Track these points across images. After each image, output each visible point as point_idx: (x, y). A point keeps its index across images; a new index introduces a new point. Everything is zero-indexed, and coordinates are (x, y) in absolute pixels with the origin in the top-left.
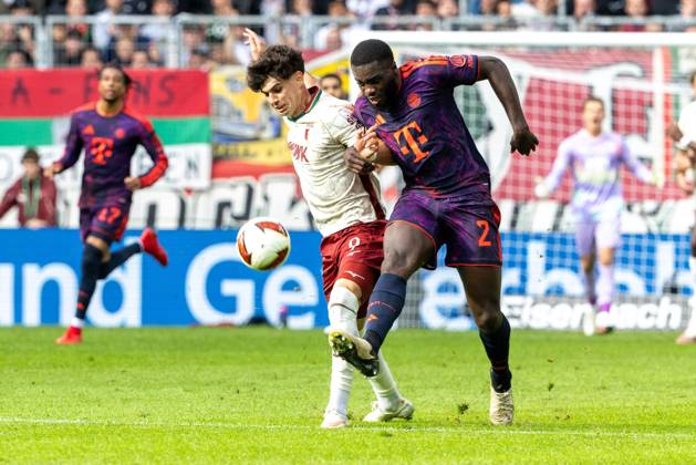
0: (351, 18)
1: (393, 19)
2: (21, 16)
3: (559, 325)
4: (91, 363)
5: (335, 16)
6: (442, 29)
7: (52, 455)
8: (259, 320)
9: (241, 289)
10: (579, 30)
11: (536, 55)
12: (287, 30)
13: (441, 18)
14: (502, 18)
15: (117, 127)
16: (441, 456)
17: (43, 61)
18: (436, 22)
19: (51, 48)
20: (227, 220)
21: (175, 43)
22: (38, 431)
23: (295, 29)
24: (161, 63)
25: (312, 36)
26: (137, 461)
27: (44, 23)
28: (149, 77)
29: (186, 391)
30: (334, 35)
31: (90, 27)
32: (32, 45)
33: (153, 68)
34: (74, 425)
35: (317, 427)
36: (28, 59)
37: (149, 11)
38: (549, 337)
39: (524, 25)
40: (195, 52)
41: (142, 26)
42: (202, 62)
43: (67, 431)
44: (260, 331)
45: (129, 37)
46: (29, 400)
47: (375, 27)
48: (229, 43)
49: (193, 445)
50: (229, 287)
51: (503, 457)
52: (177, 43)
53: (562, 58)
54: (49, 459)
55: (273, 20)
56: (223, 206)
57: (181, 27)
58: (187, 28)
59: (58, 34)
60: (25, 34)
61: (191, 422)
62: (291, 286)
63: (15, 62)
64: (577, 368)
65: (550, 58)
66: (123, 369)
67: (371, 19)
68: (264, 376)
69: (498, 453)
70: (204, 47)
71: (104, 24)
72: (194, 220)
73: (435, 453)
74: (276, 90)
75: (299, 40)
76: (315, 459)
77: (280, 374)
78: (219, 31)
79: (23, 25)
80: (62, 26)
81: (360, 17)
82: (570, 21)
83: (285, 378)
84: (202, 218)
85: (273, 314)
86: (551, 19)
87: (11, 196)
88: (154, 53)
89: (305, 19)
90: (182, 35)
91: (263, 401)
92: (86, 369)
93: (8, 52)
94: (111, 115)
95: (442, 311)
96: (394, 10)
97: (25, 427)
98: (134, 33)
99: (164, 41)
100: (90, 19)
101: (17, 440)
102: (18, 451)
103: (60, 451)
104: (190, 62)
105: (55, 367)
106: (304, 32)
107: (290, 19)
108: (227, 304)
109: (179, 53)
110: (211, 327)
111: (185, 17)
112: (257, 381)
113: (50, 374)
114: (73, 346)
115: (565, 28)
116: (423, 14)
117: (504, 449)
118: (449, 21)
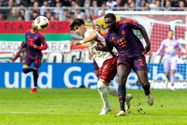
0: (108, 8)
1: (118, 8)
2: (22, 7)
3: (161, 88)
4: (39, 98)
5: (103, 7)
6: (131, 10)
7: (28, 122)
8: (83, 86)
9: (78, 79)
10: (167, 11)
11: (155, 17)
12: (91, 11)
13: (131, 8)
14: (146, 8)
15: (35, 36)
16: (130, 122)
17: (27, 19)
18: (129, 9)
19: (29, 15)
20: (75, 60)
21: (61, 14)
22: (25, 116)
23: (93, 10)
24: (58, 19)
25: (97, 12)
26: (51, 123)
27: (27, 9)
28: (55, 23)
29: (64, 105)
30: (103, 12)
31: (39, 10)
32: (24, 15)
33: (56, 21)
34: (34, 114)
35: (98, 115)
36: (23, 18)
37: (55, 6)
38: (158, 91)
39: (153, 9)
40: (67, 16)
41: (53, 10)
42: (69, 19)
43: (32, 116)
44: (83, 89)
45: (49, 12)
46: (22, 107)
47: (114, 10)
48: (76, 14)
49: (65, 119)
50: (75, 78)
51: (146, 122)
53: (162, 18)
54: (28, 123)
55: (87, 8)
56: (74, 57)
57: (63, 10)
58: (65, 10)
59: (31, 12)
60: (22, 11)
61: (65, 113)
62: (91, 78)
63: (20, 19)
64: (165, 99)
65: (159, 18)
66: (47, 99)
67: (112, 8)
68: (84, 101)
69: (145, 121)
70: (69, 15)
71: (43, 9)
72: (66, 60)
73: (128, 121)
74: (77, 29)
75: (94, 13)
76: (97, 123)
77: (88, 101)
78: (73, 11)
79: (22, 9)
80: (32, 10)
81: (110, 7)
82: (165, 8)
83: (89, 102)
84: (68, 60)
85: (86, 85)
86: (159, 8)
87: (18, 54)
88: (56, 17)
89: (95, 8)
90: (63, 12)
91: (83, 108)
92: (37, 99)
93: (18, 17)
94: (34, 33)
95: (130, 84)
96: (119, 6)
97: (21, 115)
98: (51, 11)
99: (59, 14)
100: (40, 8)
101: (19, 118)
102: (20, 121)
103: (30, 121)
104: (65, 19)
105: (29, 99)
106: (95, 11)
107: (92, 8)
108: (75, 82)
109: (63, 17)
110: (70, 88)
111: (64, 7)
112: (82, 102)
113: (28, 101)
114: (34, 93)
115: (163, 10)
116: (126, 7)
117: (146, 120)
118: (133, 9)
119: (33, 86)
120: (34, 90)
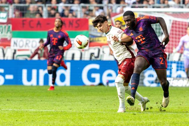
0: (126, 5)
1: (137, 5)
2: (40, 4)
3: (180, 85)
4: (57, 95)
5: (122, 4)
6: (150, 8)
7: (46, 119)
8: (101, 84)
9: (96, 76)
10: (186, 8)
11: (175, 14)
12: (109, 8)
13: (150, 5)
14: (165, 5)
15: (59, 35)
16: (148, 120)
17: (45, 16)
18: (148, 6)
19: (47, 13)
20: (93, 58)
21: (80, 11)
22: (43, 113)
23: (111, 8)
24: (76, 16)
25: (116, 9)
26: (69, 121)
27: (45, 6)
28: (73, 20)
29: (82, 103)
30: (122, 9)
31: (57, 7)
32: (42, 12)
33: (74, 18)
34: (52, 112)
35: (116, 112)
36: (41, 15)
37: (73, 3)
38: (177, 88)
39: (172, 6)
40: (85, 14)
41: (71, 7)
42: (87, 16)
43: (50, 113)
44: (101, 87)
45: (67, 10)
46: (40, 105)
47: (132, 7)
48: (94, 11)
49: (84, 117)
50: (93, 75)
51: (165, 120)
52: (81, 11)
53: (181, 15)
54: (46, 121)
55: (106, 5)
56: (92, 54)
57: (81, 7)
58: (83, 7)
59: (49, 9)
60: (40, 9)
61: (83, 111)
62: (110, 75)
63: (38, 16)
64: (184, 97)
65: (178, 15)
66: (65, 97)
67: (131, 5)
68: (102, 99)
69: (164, 119)
70: (87, 12)
71: (61, 6)
72: (84, 58)
73: (147, 119)
74: (100, 26)
75: (112, 10)
76: (115, 120)
77: (107, 98)
78: (91, 8)
79: (40, 6)
80: (50, 7)
81: (128, 4)
82: (184, 5)
83: (107, 99)
84: (86, 57)
85: (105, 82)
86: (178, 5)
87: (36, 52)
88: (74, 14)
89: (114, 5)
90: (82, 9)
91: (102, 106)
92: (55, 97)
93: (36, 14)
94: (57, 31)
95: (149, 82)
96: (137, 3)
97: (39, 112)
98: (69, 8)
99: (77, 11)
100: (58, 5)
101: (37, 116)
102: (37, 118)
103: (48, 118)
104: (84, 16)
105: (47, 96)
106: (114, 8)
107: (110, 5)
108: (93, 80)
109: (81, 14)
110: (88, 86)
111: (82, 5)
112: (100, 100)
113: (46, 98)
114: (52, 91)
115: (182, 7)
116: (145, 4)
117: (165, 118)
118: (152, 6)
119: (51, 84)
120: (52, 88)
